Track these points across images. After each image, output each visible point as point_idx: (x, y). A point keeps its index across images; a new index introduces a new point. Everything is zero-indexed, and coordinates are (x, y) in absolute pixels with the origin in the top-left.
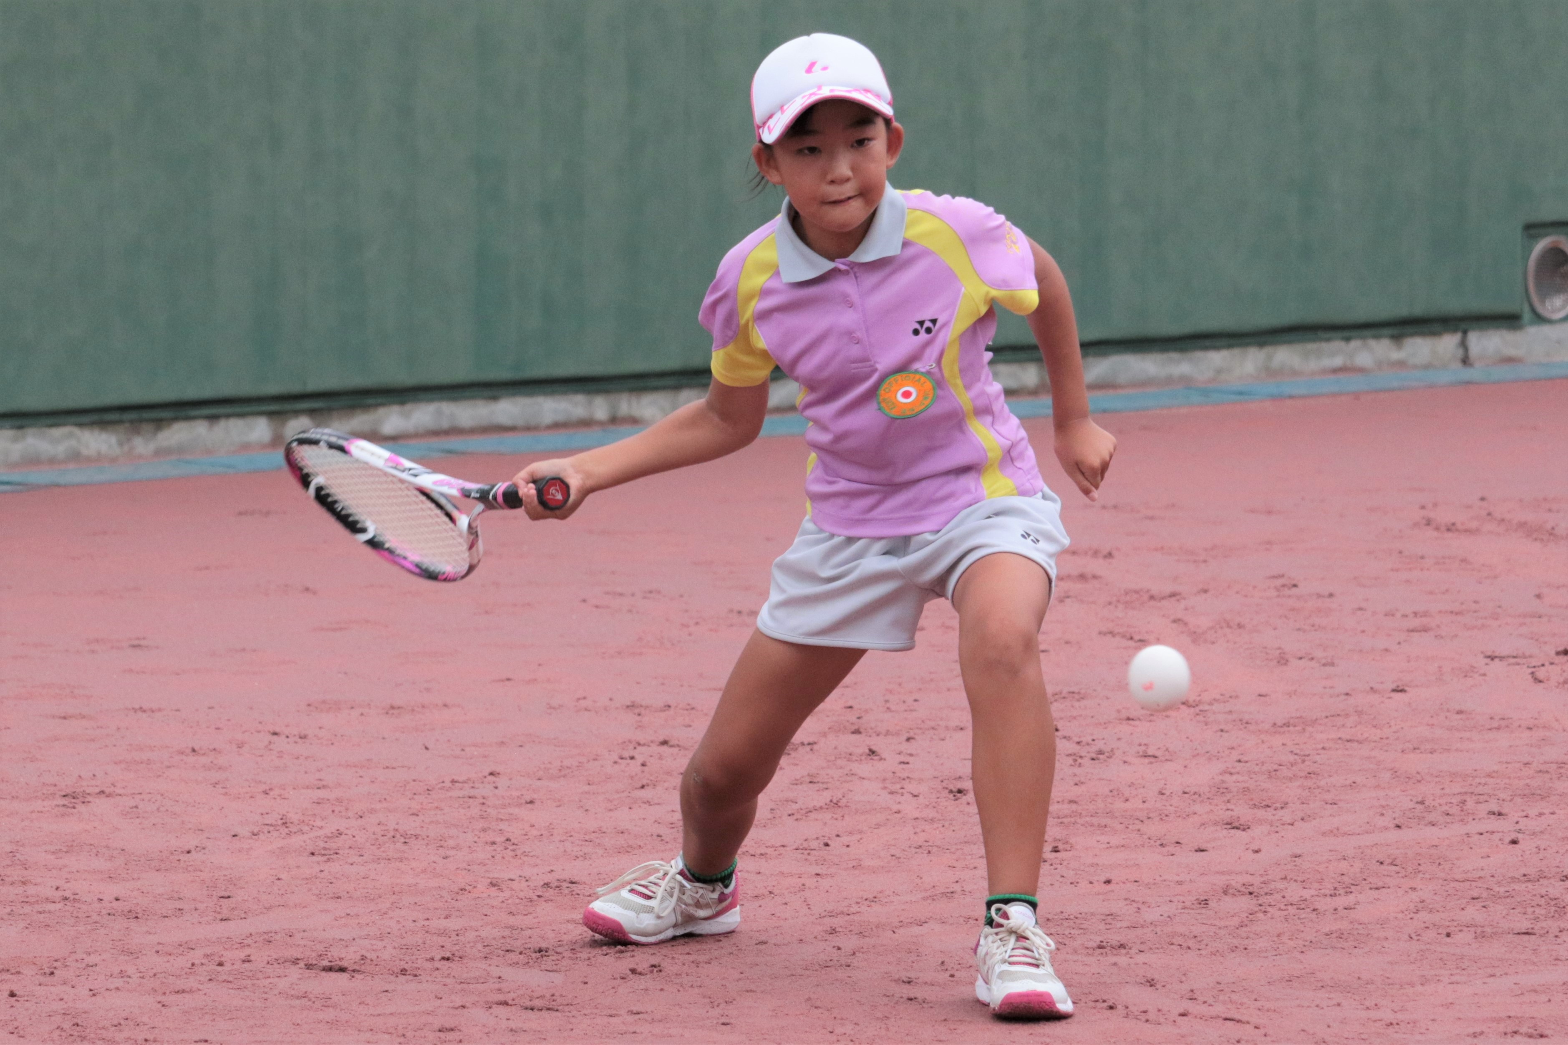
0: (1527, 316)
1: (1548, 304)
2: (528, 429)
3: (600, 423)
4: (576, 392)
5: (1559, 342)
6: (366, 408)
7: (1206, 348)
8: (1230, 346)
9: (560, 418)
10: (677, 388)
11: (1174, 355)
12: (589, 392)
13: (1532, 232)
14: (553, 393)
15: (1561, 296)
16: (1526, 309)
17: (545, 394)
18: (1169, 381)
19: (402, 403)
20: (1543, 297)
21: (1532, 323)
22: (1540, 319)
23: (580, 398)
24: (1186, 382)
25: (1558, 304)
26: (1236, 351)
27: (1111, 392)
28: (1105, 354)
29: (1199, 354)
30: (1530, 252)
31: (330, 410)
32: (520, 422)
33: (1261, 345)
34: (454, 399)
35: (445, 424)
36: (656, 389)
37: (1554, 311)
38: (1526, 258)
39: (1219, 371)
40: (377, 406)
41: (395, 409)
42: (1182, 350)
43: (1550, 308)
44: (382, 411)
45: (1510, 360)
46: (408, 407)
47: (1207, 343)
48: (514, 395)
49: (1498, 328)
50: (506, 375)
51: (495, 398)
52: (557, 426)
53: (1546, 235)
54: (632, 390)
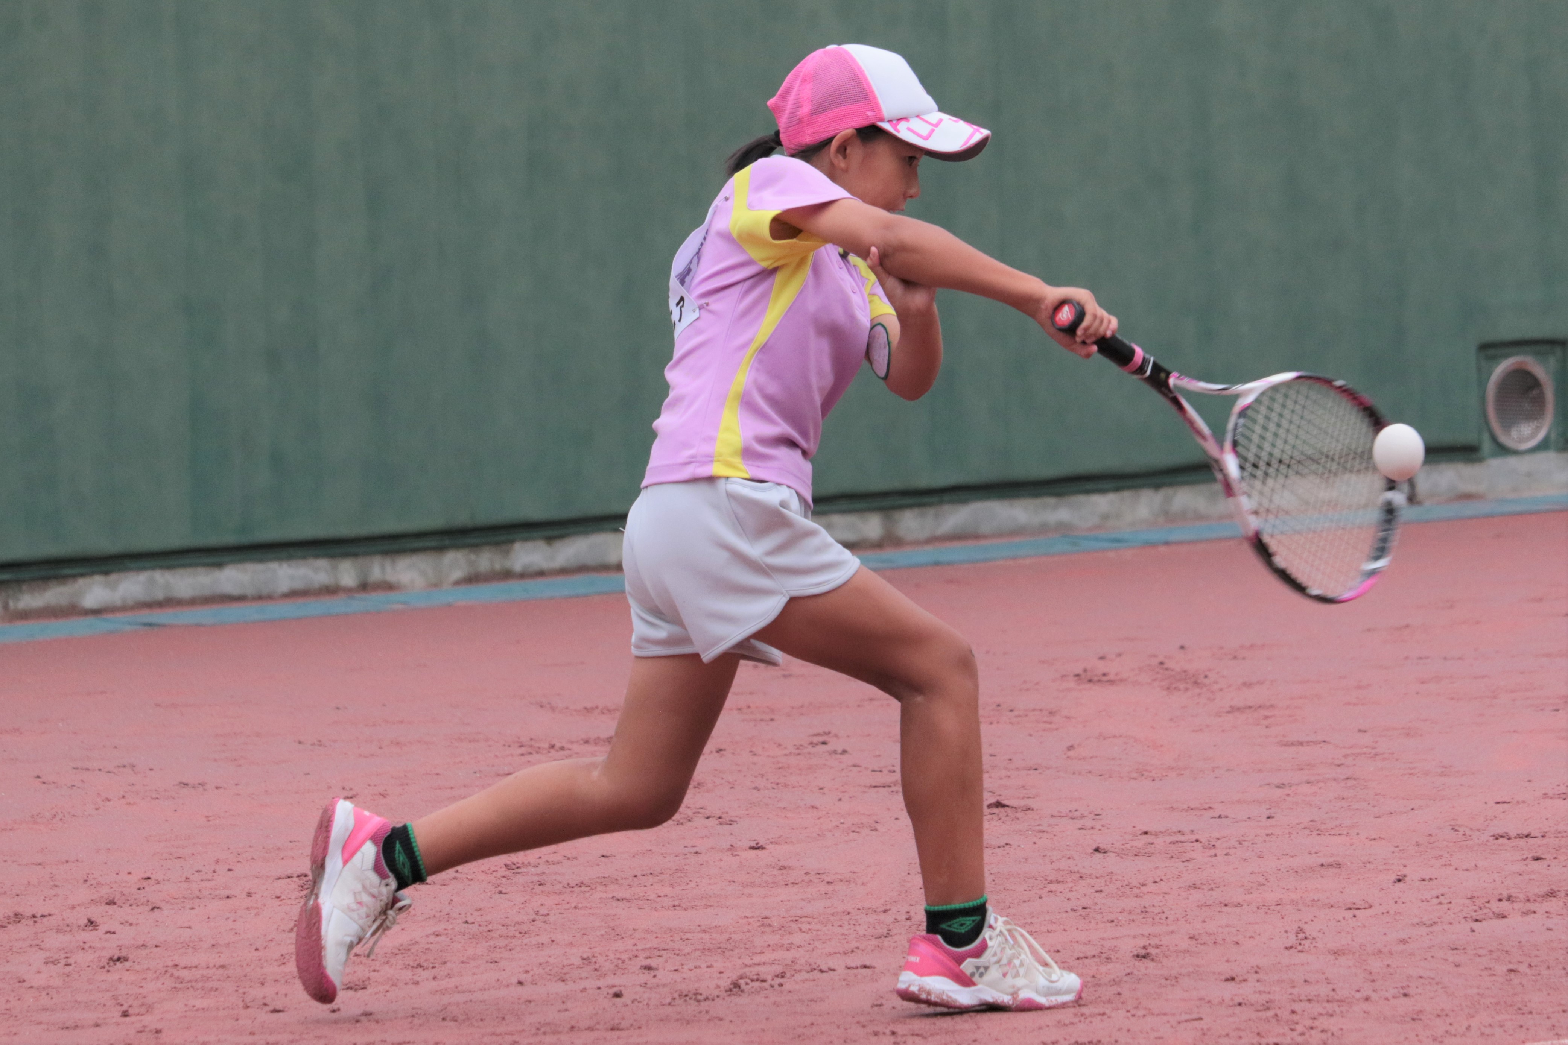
0: (1487, 446)
1: (1514, 433)
2: (259, 598)
3: (349, 591)
4: (317, 556)
5: (1529, 475)
6: (63, 579)
7: (1088, 492)
8: (1117, 489)
9: (298, 585)
10: (441, 549)
11: (1051, 501)
12: (332, 556)
13: (1491, 352)
14: (289, 558)
15: (1531, 424)
16: (1486, 438)
17: (279, 559)
18: (1043, 529)
19: (106, 573)
20: (1508, 423)
21: (1494, 455)
22: (1503, 450)
23: (323, 563)
24: (1063, 528)
25: (1526, 433)
26: (1126, 494)
27: (971, 543)
28: (965, 502)
29: (1081, 498)
30: (1490, 374)
31: (19, 582)
32: (250, 591)
33: (1157, 487)
34: (170, 567)
35: (160, 595)
36: (415, 551)
37: (1522, 440)
38: (1482, 383)
39: (1105, 517)
40: (75, 577)
41: (98, 578)
42: (1059, 495)
43: (1515, 437)
44: (81, 582)
45: (1467, 497)
46: (114, 577)
47: (1090, 486)
48: (242, 561)
49: (1451, 460)
50: (230, 539)
51: (219, 565)
52: (293, 594)
53: (1506, 356)
54: (386, 553)
